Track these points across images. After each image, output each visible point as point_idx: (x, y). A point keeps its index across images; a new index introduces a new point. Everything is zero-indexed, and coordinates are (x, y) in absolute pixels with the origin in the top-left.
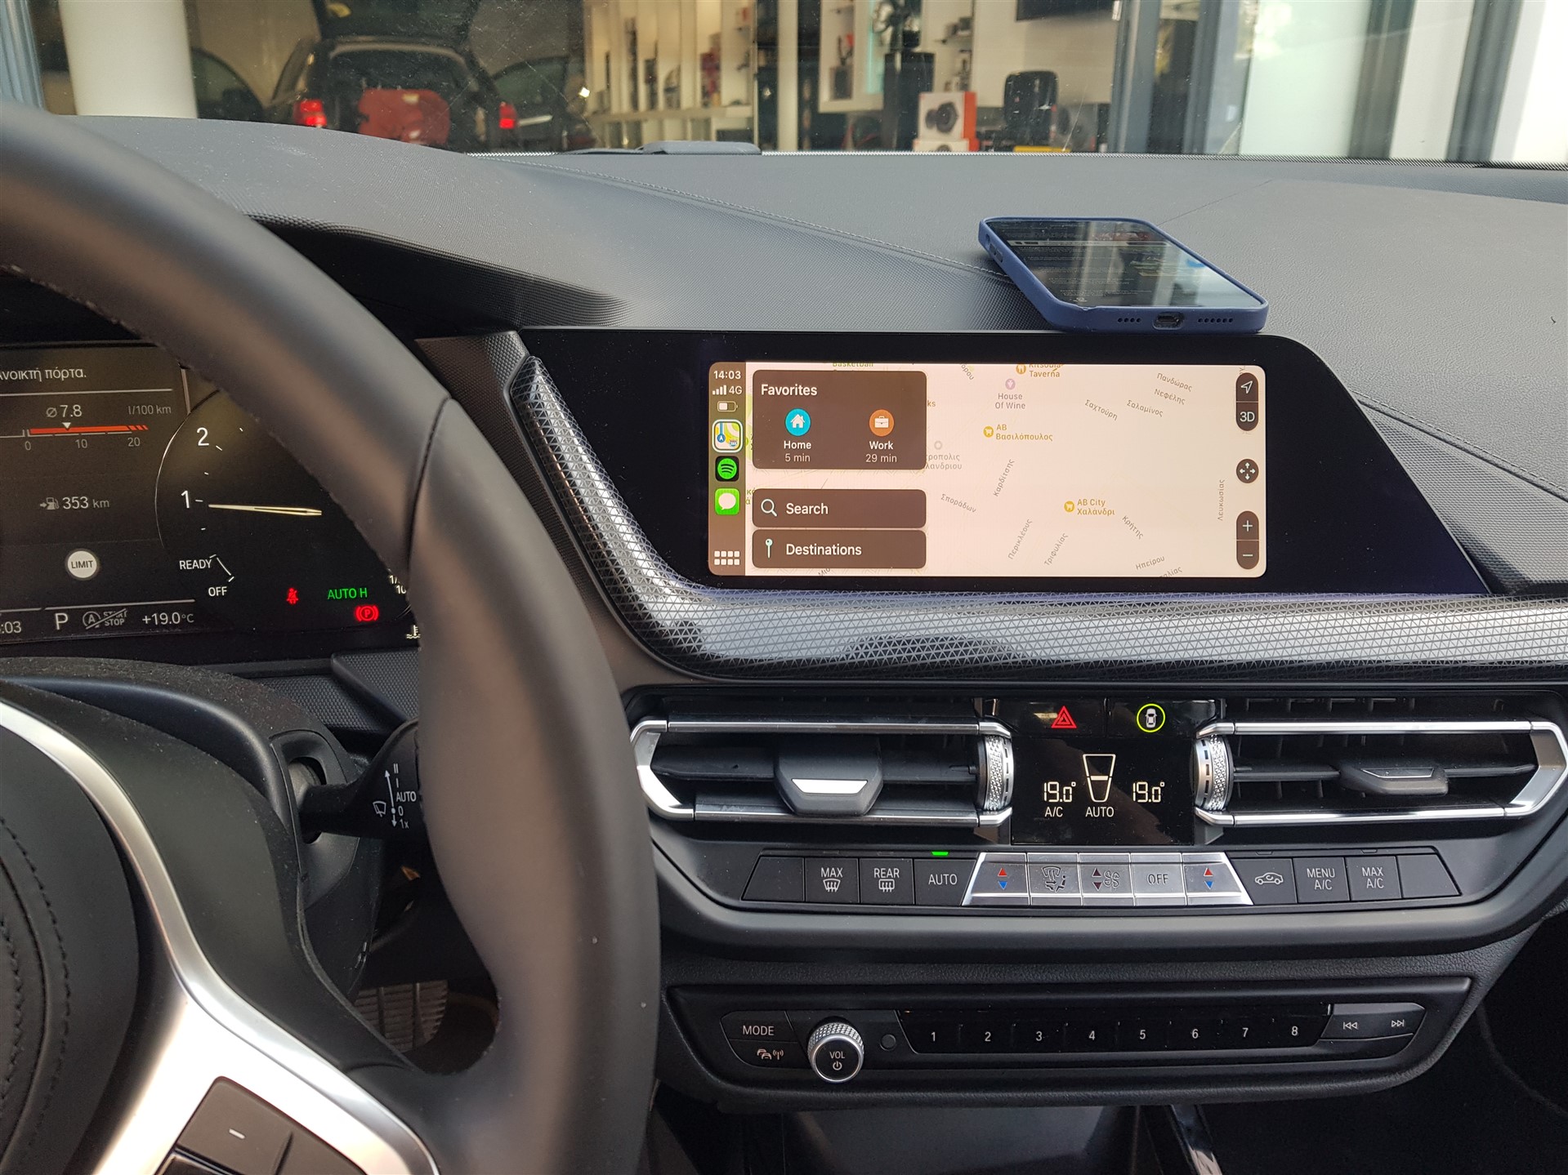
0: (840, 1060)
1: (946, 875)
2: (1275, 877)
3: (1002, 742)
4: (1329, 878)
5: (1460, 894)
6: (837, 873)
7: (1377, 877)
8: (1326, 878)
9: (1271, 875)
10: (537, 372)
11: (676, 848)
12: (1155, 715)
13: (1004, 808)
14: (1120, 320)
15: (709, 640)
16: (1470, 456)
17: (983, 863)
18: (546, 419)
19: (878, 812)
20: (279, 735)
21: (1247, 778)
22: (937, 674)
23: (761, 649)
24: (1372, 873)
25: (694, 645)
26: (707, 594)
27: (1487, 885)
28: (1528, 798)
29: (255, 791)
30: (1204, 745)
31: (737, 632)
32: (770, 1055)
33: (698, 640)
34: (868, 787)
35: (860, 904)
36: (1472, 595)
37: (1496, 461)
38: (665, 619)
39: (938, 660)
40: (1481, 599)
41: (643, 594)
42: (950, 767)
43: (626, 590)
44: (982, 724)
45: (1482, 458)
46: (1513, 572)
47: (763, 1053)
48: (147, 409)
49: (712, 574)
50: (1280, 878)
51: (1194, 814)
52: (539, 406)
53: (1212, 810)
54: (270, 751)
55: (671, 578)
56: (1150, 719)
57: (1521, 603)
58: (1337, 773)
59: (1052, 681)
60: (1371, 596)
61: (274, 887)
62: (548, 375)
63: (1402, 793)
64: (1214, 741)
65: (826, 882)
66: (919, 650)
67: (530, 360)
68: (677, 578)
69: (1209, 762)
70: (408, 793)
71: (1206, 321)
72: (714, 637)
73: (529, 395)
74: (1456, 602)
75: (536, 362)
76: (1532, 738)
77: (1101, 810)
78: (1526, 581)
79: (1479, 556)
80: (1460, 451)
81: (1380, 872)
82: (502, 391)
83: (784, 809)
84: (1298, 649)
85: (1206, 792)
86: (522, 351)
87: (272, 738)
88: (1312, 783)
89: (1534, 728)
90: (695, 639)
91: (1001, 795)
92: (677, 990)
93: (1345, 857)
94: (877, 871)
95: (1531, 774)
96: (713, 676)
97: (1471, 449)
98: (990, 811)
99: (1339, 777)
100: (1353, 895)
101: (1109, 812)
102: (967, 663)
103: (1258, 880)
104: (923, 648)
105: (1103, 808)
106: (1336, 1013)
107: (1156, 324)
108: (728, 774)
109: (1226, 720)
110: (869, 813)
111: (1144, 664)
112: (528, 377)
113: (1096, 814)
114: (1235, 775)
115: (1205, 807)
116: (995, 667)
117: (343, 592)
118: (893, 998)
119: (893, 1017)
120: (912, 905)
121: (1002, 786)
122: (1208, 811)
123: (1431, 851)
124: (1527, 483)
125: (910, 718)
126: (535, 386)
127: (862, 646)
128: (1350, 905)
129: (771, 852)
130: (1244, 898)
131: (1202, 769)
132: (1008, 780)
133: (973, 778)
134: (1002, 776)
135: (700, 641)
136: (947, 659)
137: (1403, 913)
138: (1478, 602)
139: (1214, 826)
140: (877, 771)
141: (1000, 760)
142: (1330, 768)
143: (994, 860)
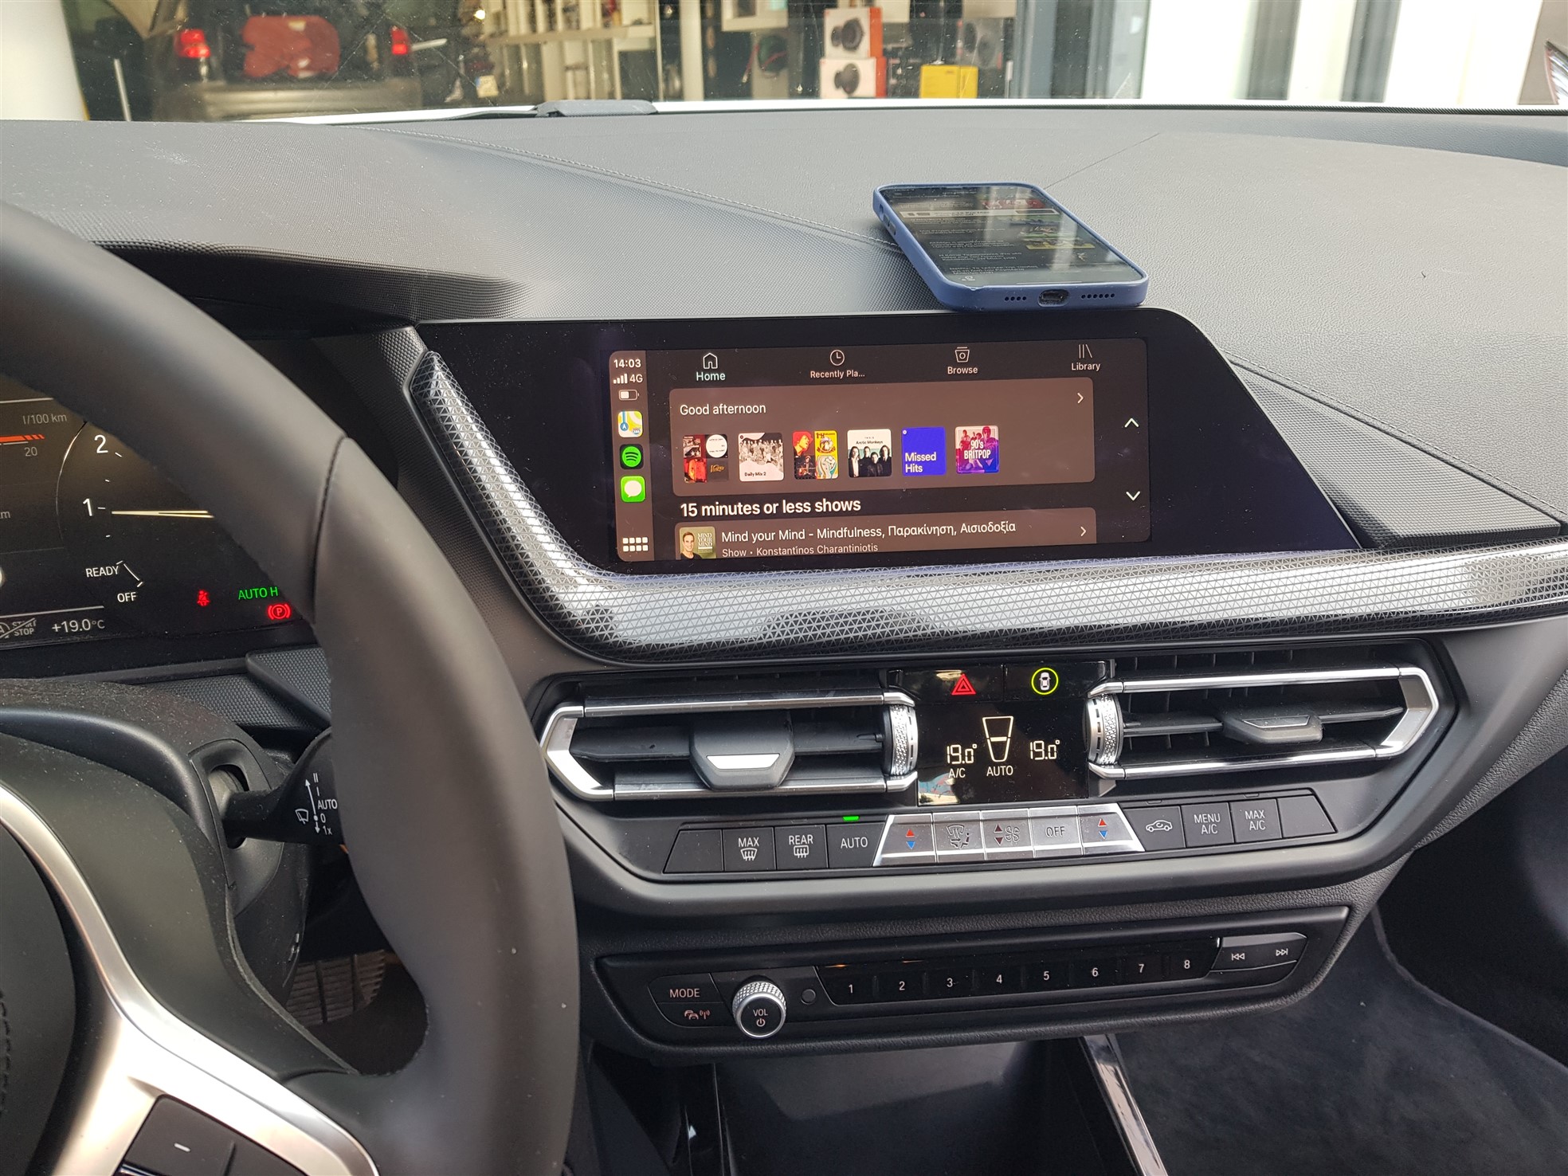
0: (763, 1017)
1: (857, 839)
2: (1165, 824)
3: (906, 710)
4: (1215, 822)
5: (1336, 831)
6: (754, 842)
7: (1259, 820)
8: (1211, 823)
9: (1161, 823)
10: (437, 368)
11: (598, 826)
12: (1049, 678)
13: (910, 772)
14: (1007, 299)
15: (620, 627)
16: (1343, 415)
17: (892, 825)
18: (448, 415)
19: (792, 782)
20: (197, 750)
21: (1137, 733)
22: (841, 650)
23: (671, 634)
24: (1254, 815)
25: (606, 632)
26: (617, 580)
27: (1360, 822)
28: (1398, 739)
29: (178, 809)
30: (1095, 703)
31: (648, 618)
32: (697, 1016)
33: (609, 628)
34: (781, 760)
35: (777, 870)
36: (1344, 550)
37: (1366, 419)
38: (576, 609)
39: (842, 637)
40: (1351, 555)
41: (554, 585)
42: (858, 736)
43: (536, 583)
44: (886, 695)
45: (1353, 417)
46: (1381, 527)
47: (690, 1014)
48: (42, 419)
49: (622, 561)
50: (1169, 825)
51: (1088, 768)
52: (440, 403)
53: (1105, 764)
54: (190, 768)
55: (581, 567)
56: (1044, 682)
57: (1389, 556)
58: (1220, 724)
59: (951, 651)
60: (1250, 555)
61: (203, 904)
62: (448, 370)
63: (1279, 742)
64: (1104, 700)
65: (744, 852)
66: (824, 628)
67: (428, 355)
68: (586, 566)
69: (1100, 720)
70: (329, 801)
71: (1089, 296)
72: (625, 624)
73: (429, 392)
74: (1328, 558)
75: (435, 357)
76: (1401, 683)
77: (1001, 769)
78: (1394, 536)
79: (1350, 513)
80: (1333, 410)
81: (1262, 814)
82: (401, 389)
83: (701, 784)
84: (1181, 611)
85: (1098, 748)
86: (419, 347)
87: (191, 754)
88: (1199, 735)
89: (1402, 674)
90: (606, 627)
91: (907, 762)
92: (605, 960)
93: (1229, 802)
94: (792, 839)
95: (1401, 715)
96: (626, 662)
97: (1344, 408)
98: (896, 775)
99: (1222, 728)
100: (1237, 837)
101: (1009, 770)
102: (870, 638)
103: (1149, 827)
104: (828, 625)
105: (1003, 767)
106: (1224, 945)
107: (1041, 301)
108: (645, 754)
109: (1116, 679)
110: (782, 784)
111: (1036, 631)
112: (427, 373)
113: (997, 773)
114: (1125, 730)
115: (1097, 762)
116: (897, 641)
117: (254, 592)
118: (812, 955)
119: (813, 972)
120: (826, 868)
121: (907, 753)
122: (1100, 765)
123: (1309, 792)
124: (1396, 440)
125: (818, 692)
126: (434, 383)
127: (769, 626)
128: (1235, 845)
129: (690, 826)
130: (1134, 845)
131: (1094, 726)
132: (912, 746)
133: (879, 745)
134: (907, 742)
135: (612, 629)
136: (851, 635)
137: (1284, 852)
138: (1349, 557)
139: (1108, 778)
140: (789, 744)
141: (904, 726)
142: (1214, 720)
143: (902, 822)
